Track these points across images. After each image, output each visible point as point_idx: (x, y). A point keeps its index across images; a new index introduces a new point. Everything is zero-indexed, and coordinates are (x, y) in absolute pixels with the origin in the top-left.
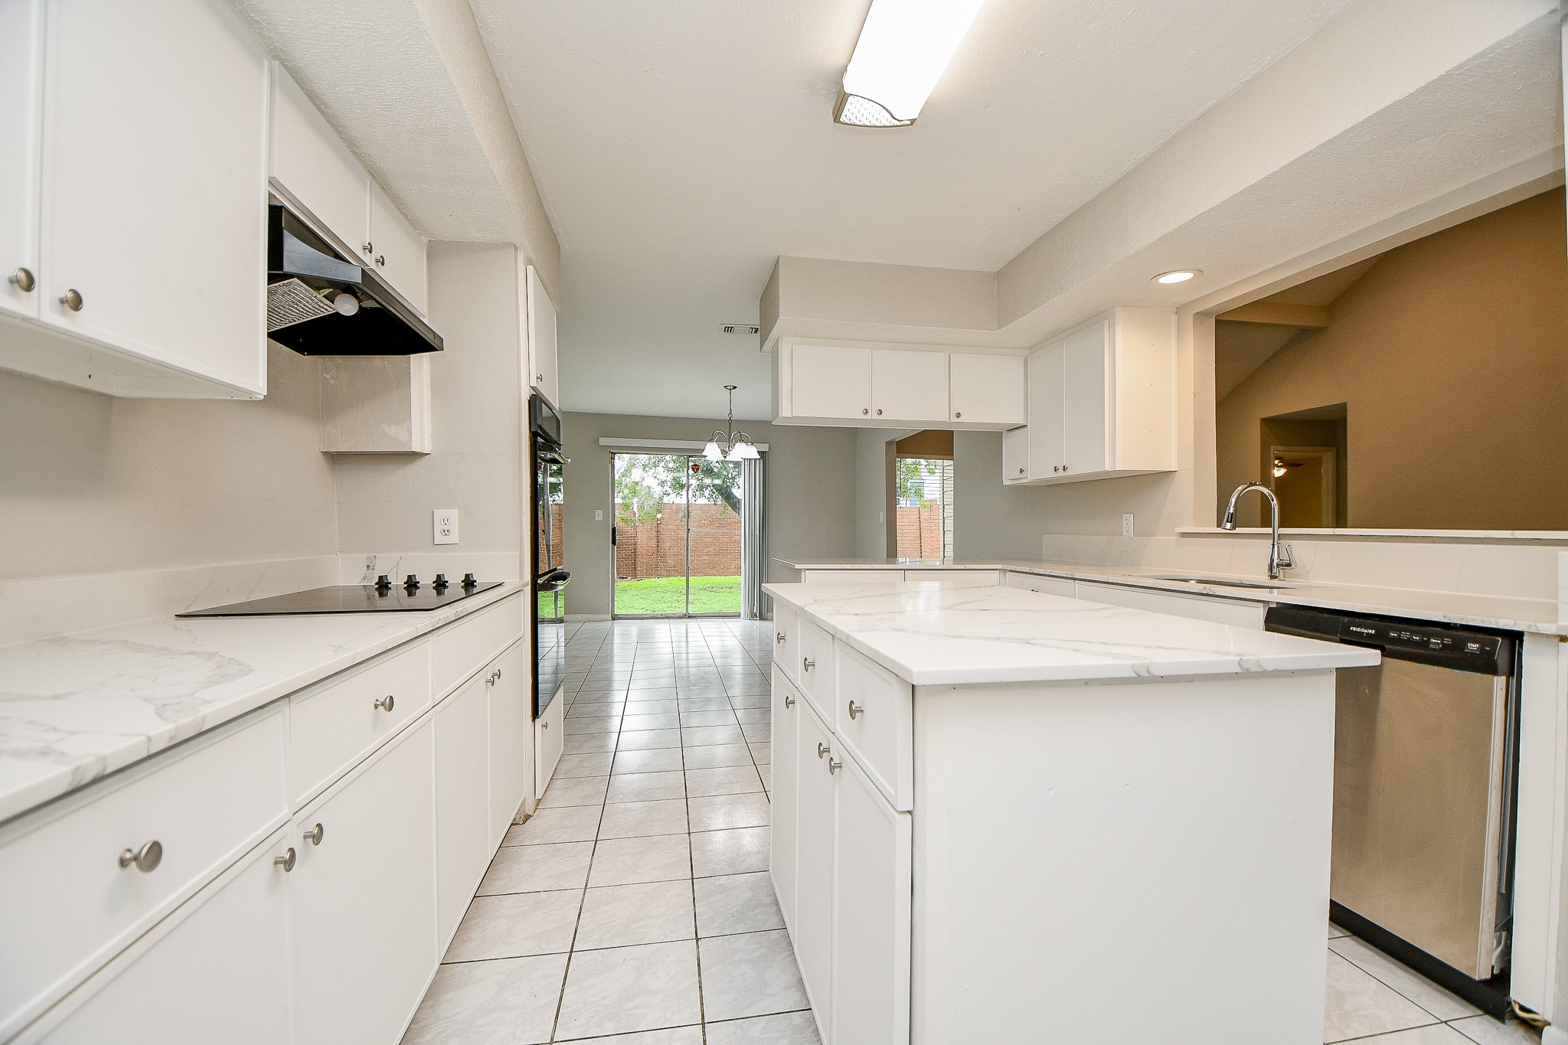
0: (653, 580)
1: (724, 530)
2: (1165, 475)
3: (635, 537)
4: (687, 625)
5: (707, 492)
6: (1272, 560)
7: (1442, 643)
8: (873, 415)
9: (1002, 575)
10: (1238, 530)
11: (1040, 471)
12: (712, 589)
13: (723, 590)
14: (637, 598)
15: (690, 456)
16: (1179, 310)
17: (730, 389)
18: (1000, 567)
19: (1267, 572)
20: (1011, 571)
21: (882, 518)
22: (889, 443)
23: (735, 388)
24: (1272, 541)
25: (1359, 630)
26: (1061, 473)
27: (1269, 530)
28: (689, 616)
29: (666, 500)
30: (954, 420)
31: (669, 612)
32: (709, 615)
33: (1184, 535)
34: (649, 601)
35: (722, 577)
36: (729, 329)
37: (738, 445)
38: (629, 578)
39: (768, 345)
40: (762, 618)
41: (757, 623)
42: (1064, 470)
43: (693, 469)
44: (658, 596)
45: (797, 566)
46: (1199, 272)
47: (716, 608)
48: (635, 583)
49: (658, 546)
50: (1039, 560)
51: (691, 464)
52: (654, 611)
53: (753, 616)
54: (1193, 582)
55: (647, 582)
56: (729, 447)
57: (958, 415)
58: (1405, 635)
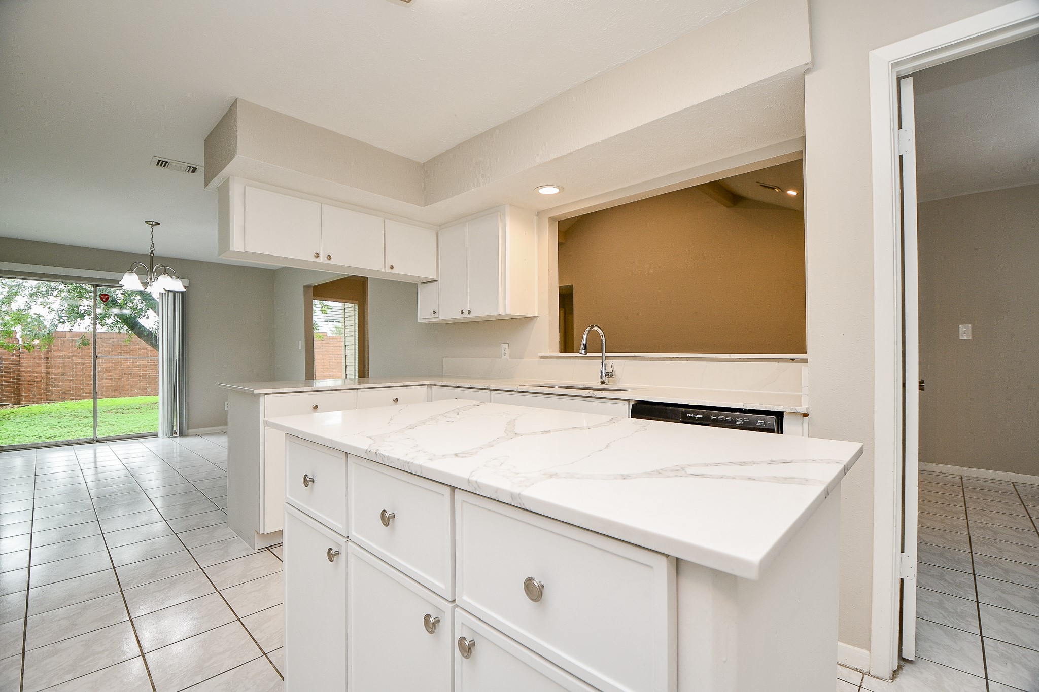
0: (43, 405)
1: (128, 356)
2: (531, 319)
3: (19, 364)
4: (95, 450)
5: (109, 322)
6: (602, 373)
7: (743, 421)
8: (323, 259)
9: (429, 389)
10: (589, 354)
11: (450, 313)
12: (117, 410)
13: (131, 411)
14: (25, 425)
15: (98, 286)
16: (539, 214)
17: (153, 225)
18: (428, 382)
19: (599, 380)
20: (435, 385)
21: (301, 345)
22: (307, 287)
23: (158, 224)
24: (601, 361)
25: (692, 415)
26: (466, 315)
27: (600, 354)
28: (96, 440)
29: (61, 328)
30: (389, 270)
31: (69, 438)
32: (122, 437)
33: (543, 357)
34: (42, 427)
35: (126, 398)
36: (162, 163)
37: (161, 278)
38: (10, 405)
39: (216, 182)
40: (182, 434)
41: (178, 440)
42: (469, 313)
43: (102, 299)
44: (53, 421)
45: (256, 392)
46: (562, 189)
47: (126, 430)
48: (18, 409)
49: (48, 372)
50: (440, 376)
51: (98, 293)
52: (50, 438)
53: (173, 434)
54: (557, 387)
55: (34, 408)
56: (151, 278)
57: (392, 267)
58: (721, 418)
